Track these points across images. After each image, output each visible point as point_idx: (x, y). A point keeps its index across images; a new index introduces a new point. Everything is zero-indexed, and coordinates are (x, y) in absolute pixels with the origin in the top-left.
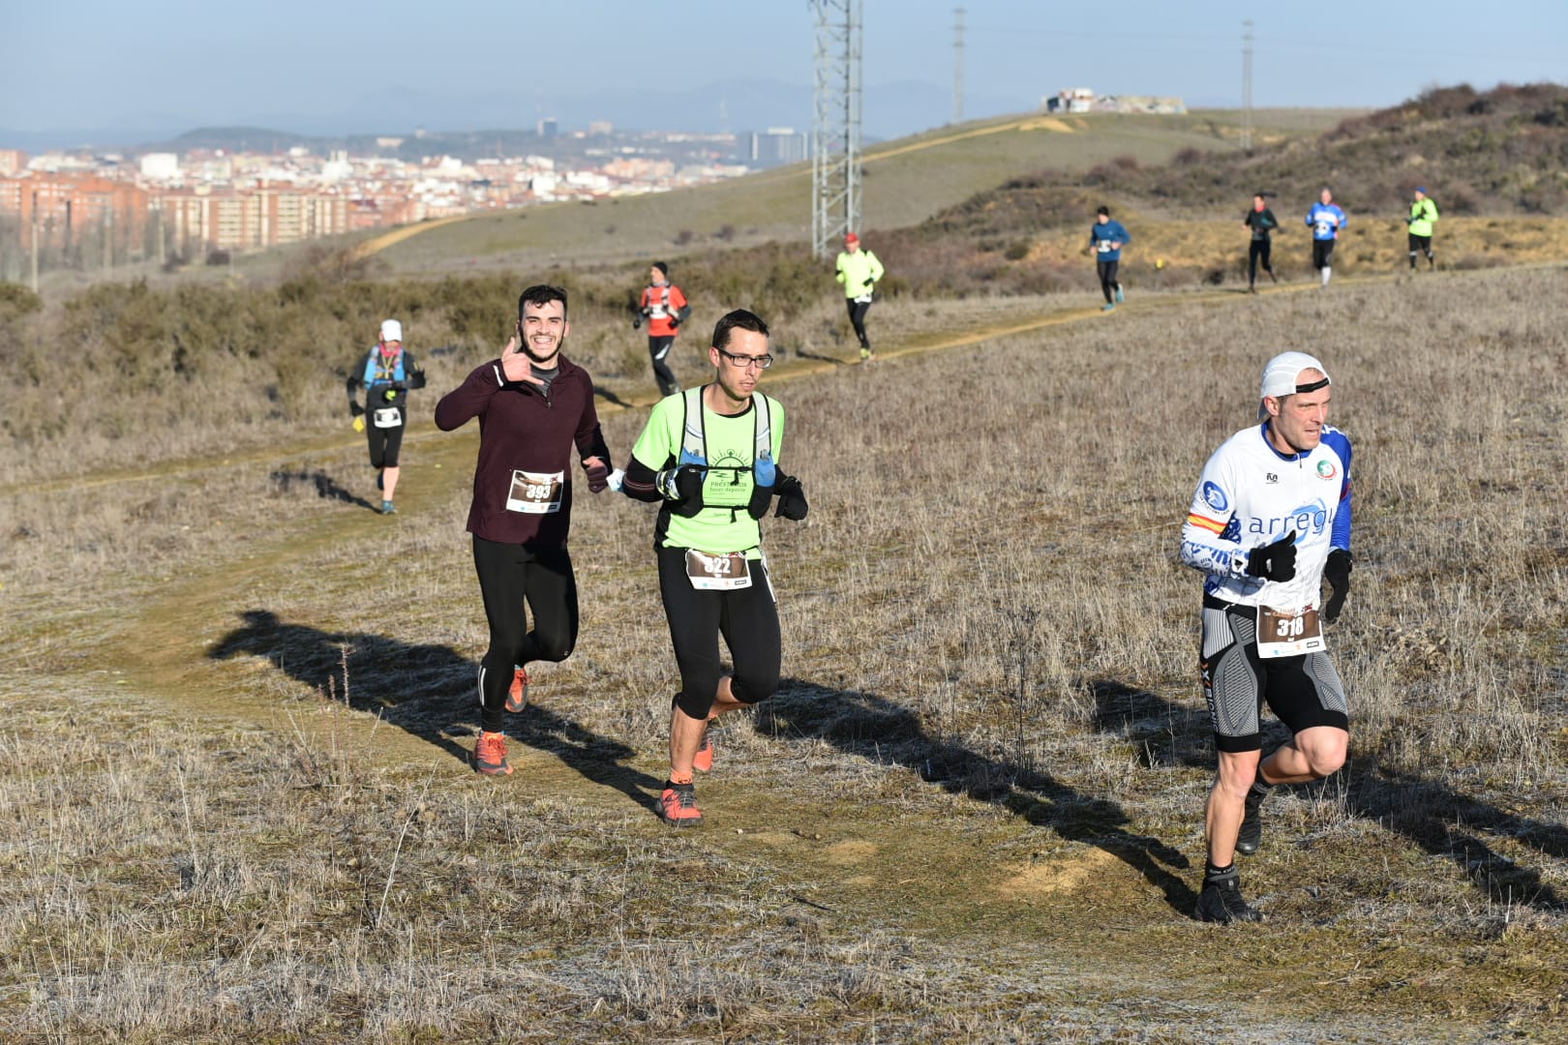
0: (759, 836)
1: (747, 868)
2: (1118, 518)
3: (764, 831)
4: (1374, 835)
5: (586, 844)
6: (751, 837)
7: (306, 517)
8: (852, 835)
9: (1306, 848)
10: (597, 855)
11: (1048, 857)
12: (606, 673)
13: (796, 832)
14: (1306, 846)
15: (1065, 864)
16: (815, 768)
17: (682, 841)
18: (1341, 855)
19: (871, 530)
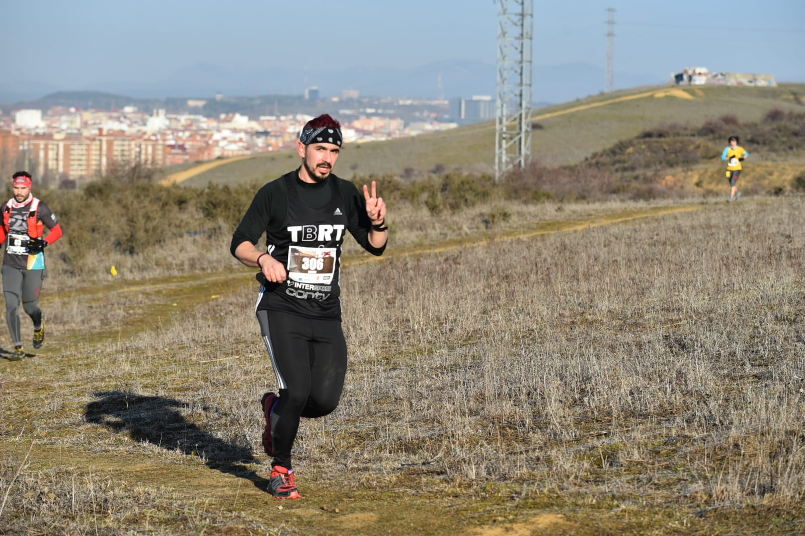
0: (293, 511)
1: (276, 530)
2: (641, 321)
3: (299, 507)
4: (753, 507)
5: (162, 515)
6: (287, 511)
7: (67, 334)
8: (363, 509)
9: (701, 517)
10: (167, 522)
11: (503, 522)
12: (226, 414)
13: (322, 508)
14: (701, 515)
15: (515, 526)
16: (352, 469)
17: (234, 514)
18: (725, 521)
19: (458, 331)
